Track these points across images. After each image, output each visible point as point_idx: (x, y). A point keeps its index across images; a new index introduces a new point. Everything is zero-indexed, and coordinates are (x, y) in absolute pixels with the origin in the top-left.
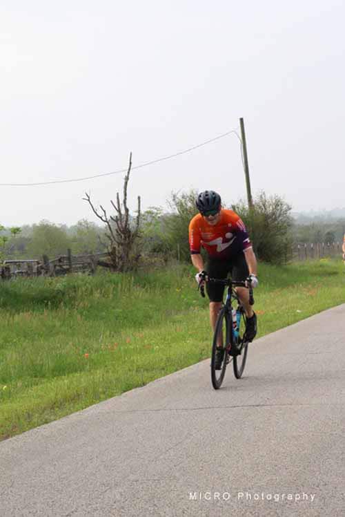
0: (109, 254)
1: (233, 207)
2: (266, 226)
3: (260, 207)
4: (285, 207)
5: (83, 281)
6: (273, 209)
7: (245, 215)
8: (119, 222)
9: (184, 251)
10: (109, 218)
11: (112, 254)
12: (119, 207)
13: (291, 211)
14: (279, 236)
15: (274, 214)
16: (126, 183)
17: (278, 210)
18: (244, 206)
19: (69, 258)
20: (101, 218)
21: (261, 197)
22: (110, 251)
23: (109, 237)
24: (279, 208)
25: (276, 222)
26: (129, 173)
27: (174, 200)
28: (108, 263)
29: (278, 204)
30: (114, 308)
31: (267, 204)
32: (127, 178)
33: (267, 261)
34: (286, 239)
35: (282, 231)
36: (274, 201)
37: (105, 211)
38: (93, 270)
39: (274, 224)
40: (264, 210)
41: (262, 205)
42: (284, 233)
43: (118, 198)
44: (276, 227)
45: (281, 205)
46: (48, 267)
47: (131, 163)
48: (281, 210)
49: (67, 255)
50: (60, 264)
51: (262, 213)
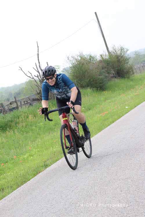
0: (38, 94)
1: (101, 56)
2: (119, 61)
3: (114, 53)
4: (125, 50)
5: (22, 112)
6: (120, 52)
8: (39, 77)
9: (79, 83)
10: (34, 76)
11: (40, 93)
12: (38, 70)
14: (126, 64)
15: (121, 54)
16: (38, 57)
17: (122, 52)
18: (106, 53)
19: (16, 102)
20: (30, 77)
21: (113, 48)
22: (38, 92)
23: (36, 85)
25: (123, 58)
26: (38, 52)
27: (68, 59)
28: (39, 98)
29: (122, 49)
30: (39, 123)
31: (117, 50)
32: (38, 55)
33: (122, 77)
34: (129, 65)
36: (120, 48)
37: (31, 73)
38: (30, 104)
39: (122, 59)
40: (116, 53)
41: (115, 51)
42: (128, 62)
43: (36, 66)
44: (123, 60)
45: (124, 49)
46: (4, 109)
47: (38, 47)
48: (124, 52)
49: (15, 100)
50: (11, 105)
51: (115, 55)
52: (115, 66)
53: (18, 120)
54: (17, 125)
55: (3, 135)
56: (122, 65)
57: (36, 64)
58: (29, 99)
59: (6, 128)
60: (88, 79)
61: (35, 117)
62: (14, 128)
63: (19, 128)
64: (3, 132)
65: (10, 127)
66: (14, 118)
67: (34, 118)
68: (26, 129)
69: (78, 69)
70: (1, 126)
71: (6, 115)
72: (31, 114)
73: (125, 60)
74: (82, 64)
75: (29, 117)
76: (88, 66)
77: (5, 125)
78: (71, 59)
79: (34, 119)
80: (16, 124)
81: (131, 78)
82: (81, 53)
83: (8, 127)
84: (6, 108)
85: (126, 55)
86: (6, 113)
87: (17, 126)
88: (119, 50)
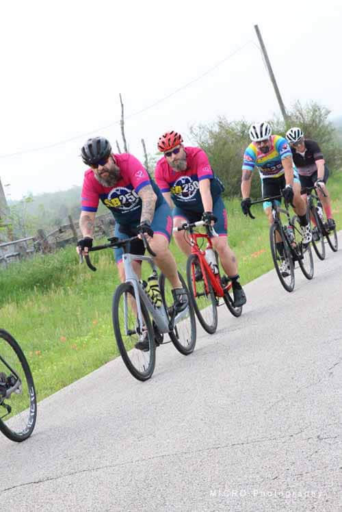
3: (297, 118)
4: (323, 112)
6: (312, 117)
7: (282, 129)
13: (331, 113)
14: (324, 144)
15: (314, 121)
16: (122, 128)
17: (316, 116)
18: (278, 119)
19: (71, 226)
21: (296, 106)
24: (317, 113)
25: (318, 129)
26: (122, 116)
27: (192, 132)
29: (316, 109)
31: (304, 112)
32: (122, 123)
34: (332, 145)
35: (327, 137)
36: (311, 108)
38: (104, 233)
39: (316, 131)
40: (302, 119)
41: (299, 114)
42: (329, 140)
43: (118, 147)
44: (319, 135)
45: (319, 109)
46: (46, 242)
47: (122, 105)
48: (321, 115)
49: (69, 224)
50: (62, 234)
51: (300, 122)
53: (74, 267)
54: (74, 277)
55: (41, 297)
57: (117, 144)
58: (102, 221)
59: (50, 284)
60: (235, 177)
61: (112, 262)
62: (66, 284)
63: (76, 284)
64: (43, 292)
65: (59, 282)
66: (68, 262)
67: (110, 263)
68: (92, 285)
69: (212, 154)
70: (39, 279)
71: (50, 255)
72: (106, 254)
73: (323, 134)
74: (221, 143)
75: (99, 261)
76: (238, 148)
77: (48, 279)
78: (197, 131)
79: (111, 266)
80: (71, 275)
81: (335, 176)
82: (222, 117)
83: (54, 281)
84: (51, 240)
85: (326, 123)
86: (49, 251)
87: (73, 280)
88: (308, 112)
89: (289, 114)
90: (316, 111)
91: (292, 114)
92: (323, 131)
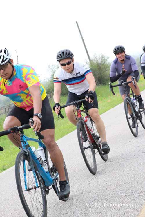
2: (100, 69)
3: (95, 61)
4: (106, 58)
6: (101, 60)
15: (102, 62)
18: (87, 61)
21: (94, 55)
24: (103, 59)
27: (49, 68)
29: (103, 57)
31: (98, 58)
35: (108, 69)
36: (101, 56)
39: (103, 66)
40: (97, 61)
41: (96, 59)
44: (104, 68)
51: (96, 63)
52: (96, 74)
56: (103, 73)
58: (10, 107)
73: (106, 67)
85: (107, 63)
88: (100, 58)
89: (92, 59)
90: (103, 58)
91: (93, 60)
92: (106, 66)
